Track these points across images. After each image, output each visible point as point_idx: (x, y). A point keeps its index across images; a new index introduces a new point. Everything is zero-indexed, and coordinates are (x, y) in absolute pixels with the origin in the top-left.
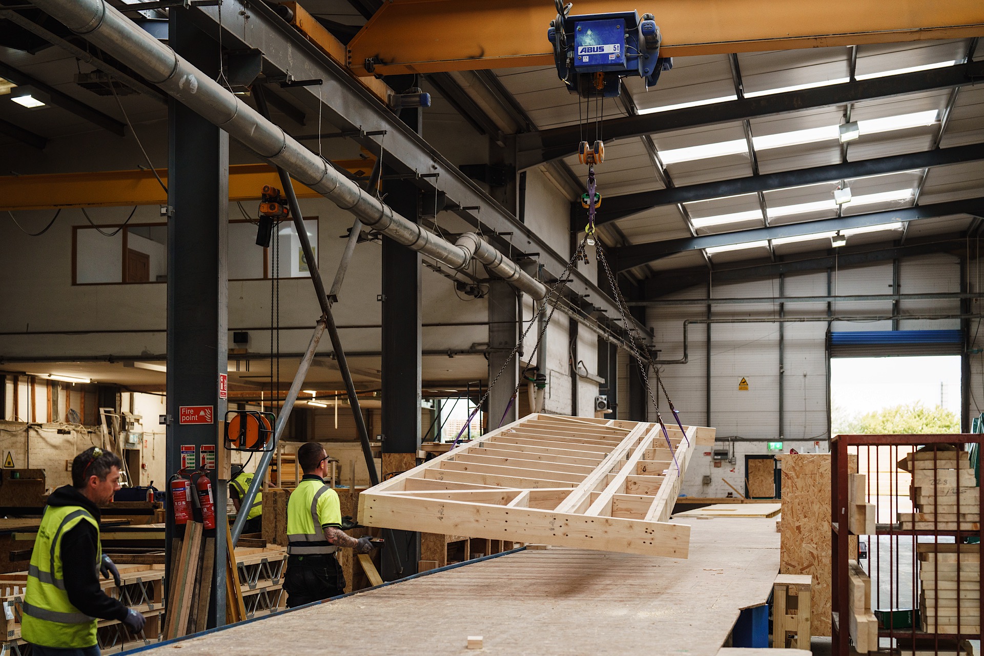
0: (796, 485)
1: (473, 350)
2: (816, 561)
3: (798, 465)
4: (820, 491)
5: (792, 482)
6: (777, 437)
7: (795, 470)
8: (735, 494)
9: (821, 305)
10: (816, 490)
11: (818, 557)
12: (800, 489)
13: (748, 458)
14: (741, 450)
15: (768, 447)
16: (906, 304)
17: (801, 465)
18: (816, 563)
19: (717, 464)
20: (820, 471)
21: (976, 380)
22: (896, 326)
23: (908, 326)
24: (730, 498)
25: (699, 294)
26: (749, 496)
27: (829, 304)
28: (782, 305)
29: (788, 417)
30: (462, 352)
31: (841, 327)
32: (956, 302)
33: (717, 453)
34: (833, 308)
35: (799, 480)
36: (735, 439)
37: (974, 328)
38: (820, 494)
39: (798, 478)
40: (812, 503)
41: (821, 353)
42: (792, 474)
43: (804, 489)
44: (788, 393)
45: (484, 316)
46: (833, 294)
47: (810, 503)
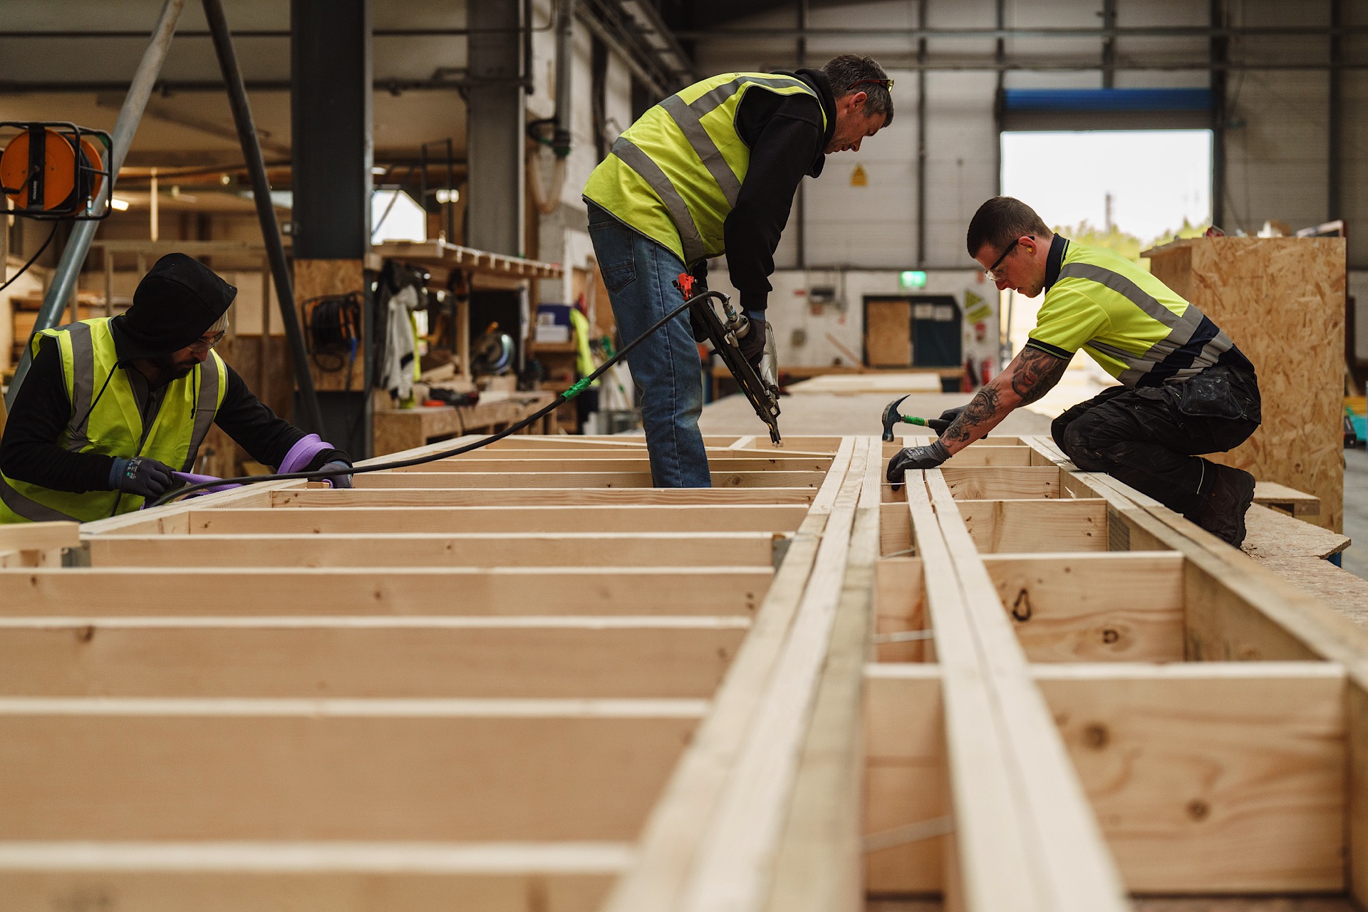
0: (1221, 300)
1: (437, 81)
2: (1261, 453)
3: (1226, 258)
4: (1269, 312)
5: (1214, 294)
6: (913, 262)
7: (1219, 270)
8: (847, 361)
9: (986, 45)
10: (1261, 310)
11: (1264, 446)
12: (1229, 308)
13: (868, 300)
14: (856, 286)
15: (900, 282)
16: (1126, 44)
17: (1231, 258)
18: (1260, 459)
19: (816, 310)
20: (1271, 270)
21: (1234, 171)
22: (1108, 80)
23: (1127, 80)
24: (837, 367)
25: (785, 20)
26: (868, 363)
27: (1000, 44)
28: (923, 43)
29: (933, 231)
30: (417, 85)
31: (1019, 81)
32: (1202, 42)
33: (816, 292)
34: (1008, 49)
35: (1227, 289)
36: (846, 268)
37: (1232, 86)
38: (1269, 318)
39: (1225, 284)
40: (1254, 336)
41: (987, 124)
42: (1213, 277)
43: (1237, 309)
44: (932, 192)
45: (459, 19)
46: (1007, 24)
47: (1248, 335)
